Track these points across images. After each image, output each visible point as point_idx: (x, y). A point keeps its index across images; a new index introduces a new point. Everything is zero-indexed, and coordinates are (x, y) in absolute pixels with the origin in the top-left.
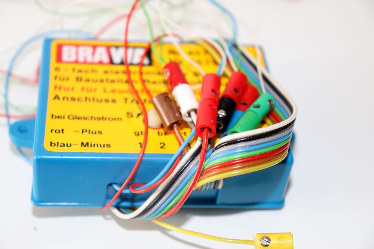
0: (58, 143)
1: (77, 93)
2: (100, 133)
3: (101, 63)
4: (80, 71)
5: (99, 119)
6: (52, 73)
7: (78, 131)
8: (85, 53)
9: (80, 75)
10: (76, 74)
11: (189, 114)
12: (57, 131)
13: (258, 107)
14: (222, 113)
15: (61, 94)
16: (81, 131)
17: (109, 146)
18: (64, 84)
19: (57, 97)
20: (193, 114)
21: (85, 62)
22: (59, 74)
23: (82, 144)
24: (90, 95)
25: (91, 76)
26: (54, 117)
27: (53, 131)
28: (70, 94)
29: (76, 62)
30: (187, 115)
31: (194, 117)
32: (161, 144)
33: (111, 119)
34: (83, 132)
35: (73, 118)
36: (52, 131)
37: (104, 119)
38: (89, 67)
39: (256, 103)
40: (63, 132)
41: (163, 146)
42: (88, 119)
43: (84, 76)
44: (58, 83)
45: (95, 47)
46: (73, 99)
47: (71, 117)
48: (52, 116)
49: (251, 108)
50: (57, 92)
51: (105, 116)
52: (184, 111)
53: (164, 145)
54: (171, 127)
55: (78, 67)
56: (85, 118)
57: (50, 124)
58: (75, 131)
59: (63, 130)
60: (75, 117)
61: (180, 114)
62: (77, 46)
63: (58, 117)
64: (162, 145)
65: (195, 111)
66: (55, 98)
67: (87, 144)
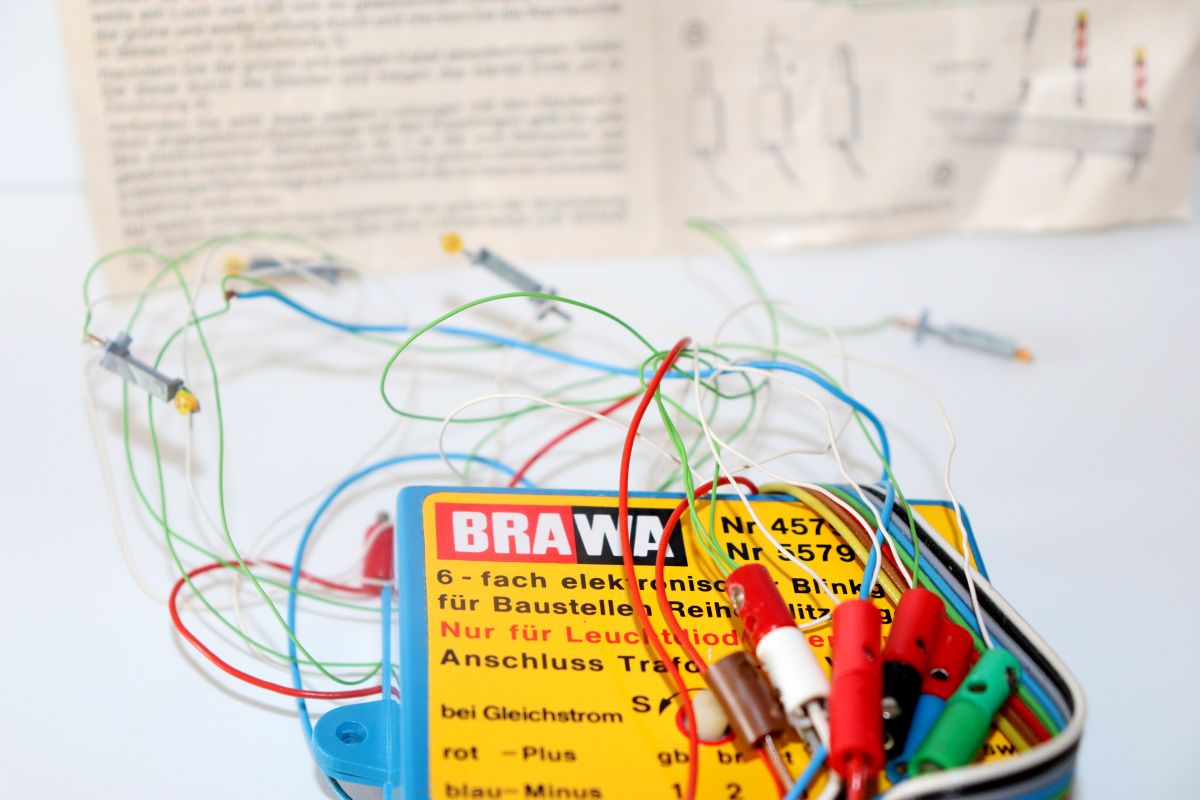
0: (465, 786)
1: (501, 645)
2: (571, 756)
3: (552, 556)
4: (502, 581)
5: (563, 717)
6: (434, 589)
7: (513, 753)
8: (509, 529)
9: (502, 592)
10: (494, 591)
11: (805, 708)
12: (461, 754)
13: (979, 688)
14: (889, 707)
15: (462, 647)
16: (520, 754)
17: (596, 794)
18: (465, 618)
19: (449, 657)
20: (814, 710)
21: (513, 556)
22: (449, 591)
23: (528, 789)
24: (535, 650)
25: (531, 595)
26: (448, 713)
27: (451, 755)
28: (482, 647)
29: (490, 555)
30: (800, 712)
31: (819, 718)
32: (730, 786)
33: (594, 718)
34: (526, 755)
35: (498, 716)
36: (446, 752)
37: (577, 717)
38: (525, 569)
39: (975, 676)
40: (475, 757)
41: (734, 793)
42: (535, 716)
43: (515, 594)
44: (451, 616)
45: (533, 513)
46: (492, 661)
47: (491, 713)
48: (444, 709)
49: (963, 692)
50: (450, 642)
51: (578, 710)
52: (791, 700)
53: (739, 789)
54: (760, 744)
55: (496, 569)
56: (528, 716)
57: (442, 733)
58: (505, 754)
59: (474, 750)
60: (501, 712)
61: (781, 707)
62: (488, 510)
63: (459, 713)
64: (733, 790)
65: (821, 701)
66: (445, 661)
67: (541, 789)
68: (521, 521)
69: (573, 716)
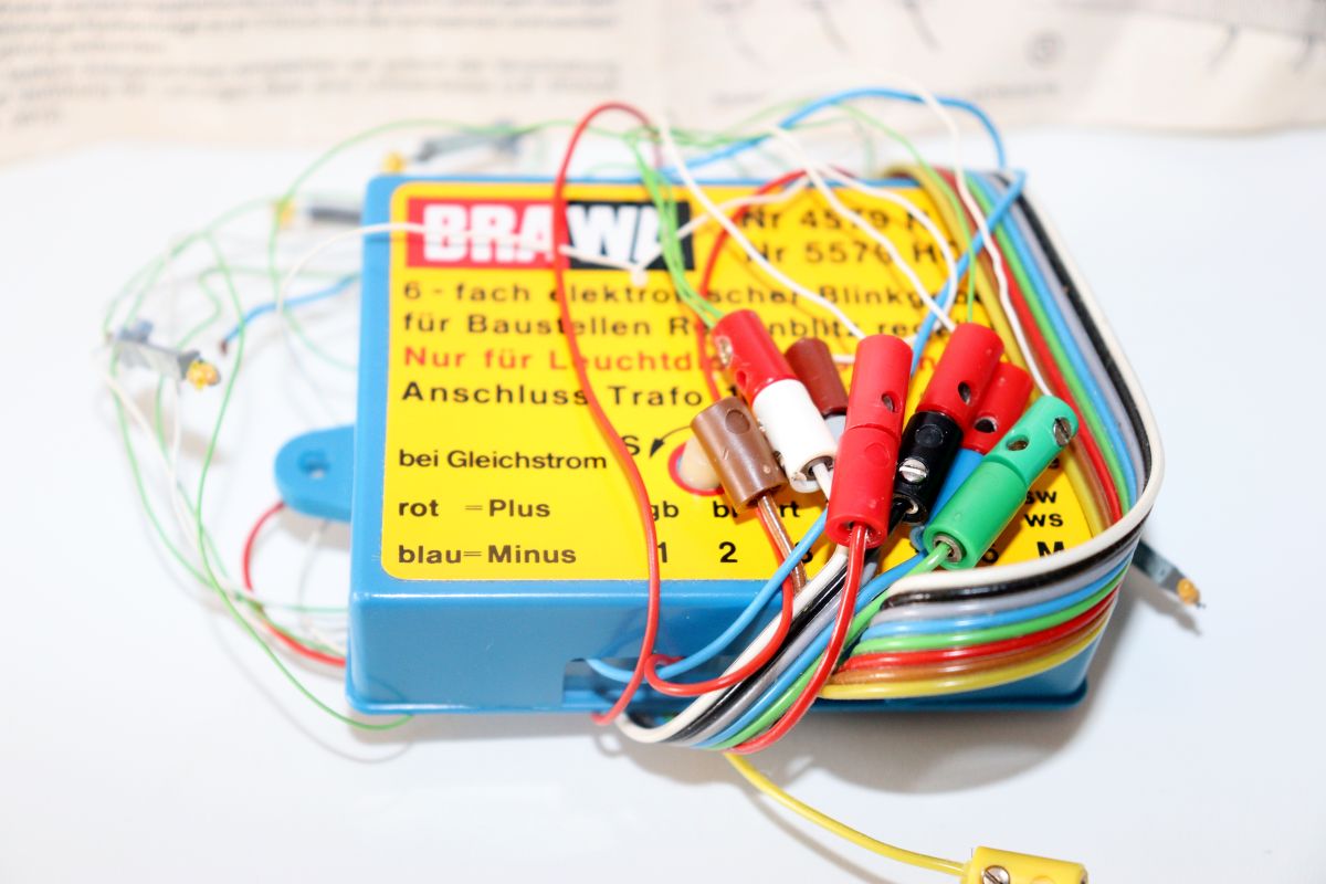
0: (421, 549)
1: (472, 375)
2: (544, 510)
3: (540, 262)
4: (480, 295)
5: (539, 462)
6: (399, 305)
7: (478, 508)
9: (479, 308)
10: (470, 307)
11: (809, 472)
12: (419, 510)
13: (1021, 444)
14: (913, 470)
15: (427, 377)
16: (487, 508)
17: (569, 557)
18: (434, 343)
19: (412, 391)
20: (820, 470)
21: (493, 264)
22: (417, 308)
23: (493, 550)
24: (511, 380)
25: (512, 311)
26: (407, 460)
27: (407, 510)
28: (450, 378)
29: (467, 263)
30: (803, 476)
31: (825, 480)
32: (722, 546)
33: (574, 463)
34: (493, 510)
35: (464, 464)
36: (402, 506)
37: (554, 462)
38: (506, 279)
39: (1013, 433)
40: (434, 514)
41: (729, 554)
42: (506, 462)
43: (491, 311)
44: (416, 339)
45: (519, 207)
46: (461, 395)
47: (455, 459)
48: (402, 455)
49: (1000, 450)
50: (415, 372)
51: (556, 455)
52: (793, 465)
53: (733, 549)
54: (753, 502)
55: (473, 279)
56: (498, 462)
57: (400, 484)
58: (469, 508)
59: (434, 505)
60: (467, 457)
61: (783, 471)
62: (468, 204)
63: (419, 460)
64: (727, 549)
65: (827, 461)
66: (407, 394)
67: (507, 549)
68: (506, 216)
69: (551, 461)
